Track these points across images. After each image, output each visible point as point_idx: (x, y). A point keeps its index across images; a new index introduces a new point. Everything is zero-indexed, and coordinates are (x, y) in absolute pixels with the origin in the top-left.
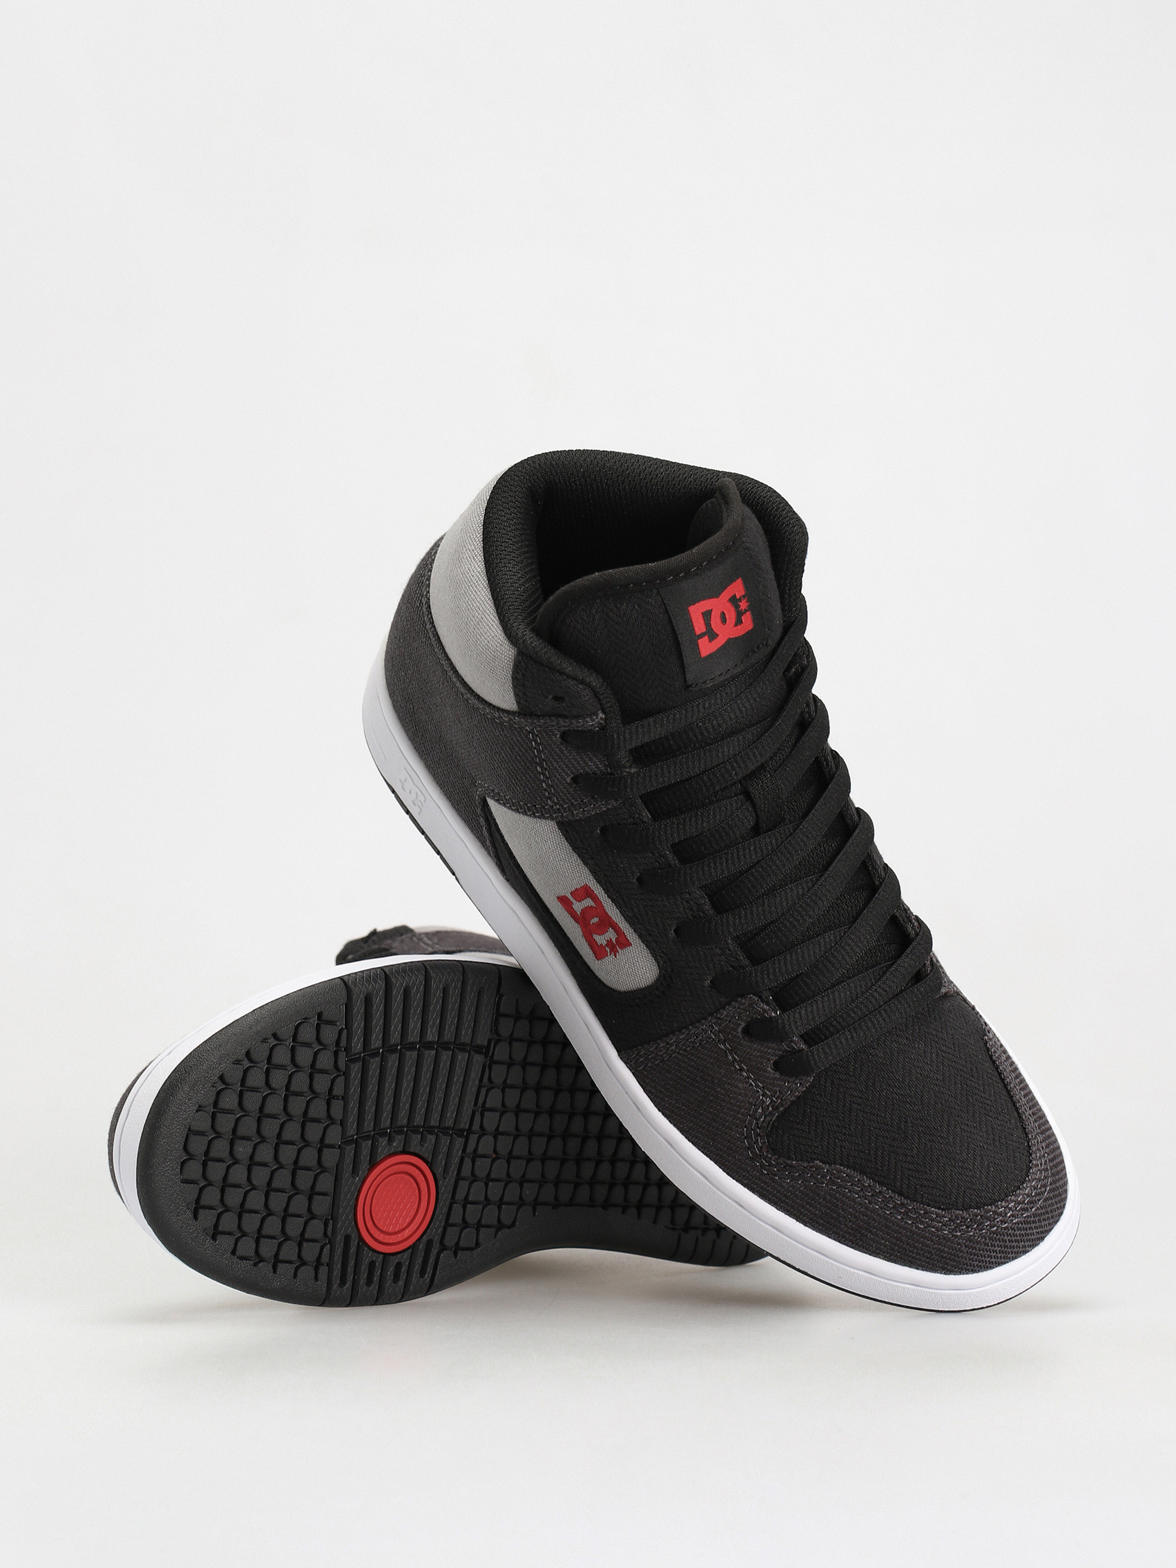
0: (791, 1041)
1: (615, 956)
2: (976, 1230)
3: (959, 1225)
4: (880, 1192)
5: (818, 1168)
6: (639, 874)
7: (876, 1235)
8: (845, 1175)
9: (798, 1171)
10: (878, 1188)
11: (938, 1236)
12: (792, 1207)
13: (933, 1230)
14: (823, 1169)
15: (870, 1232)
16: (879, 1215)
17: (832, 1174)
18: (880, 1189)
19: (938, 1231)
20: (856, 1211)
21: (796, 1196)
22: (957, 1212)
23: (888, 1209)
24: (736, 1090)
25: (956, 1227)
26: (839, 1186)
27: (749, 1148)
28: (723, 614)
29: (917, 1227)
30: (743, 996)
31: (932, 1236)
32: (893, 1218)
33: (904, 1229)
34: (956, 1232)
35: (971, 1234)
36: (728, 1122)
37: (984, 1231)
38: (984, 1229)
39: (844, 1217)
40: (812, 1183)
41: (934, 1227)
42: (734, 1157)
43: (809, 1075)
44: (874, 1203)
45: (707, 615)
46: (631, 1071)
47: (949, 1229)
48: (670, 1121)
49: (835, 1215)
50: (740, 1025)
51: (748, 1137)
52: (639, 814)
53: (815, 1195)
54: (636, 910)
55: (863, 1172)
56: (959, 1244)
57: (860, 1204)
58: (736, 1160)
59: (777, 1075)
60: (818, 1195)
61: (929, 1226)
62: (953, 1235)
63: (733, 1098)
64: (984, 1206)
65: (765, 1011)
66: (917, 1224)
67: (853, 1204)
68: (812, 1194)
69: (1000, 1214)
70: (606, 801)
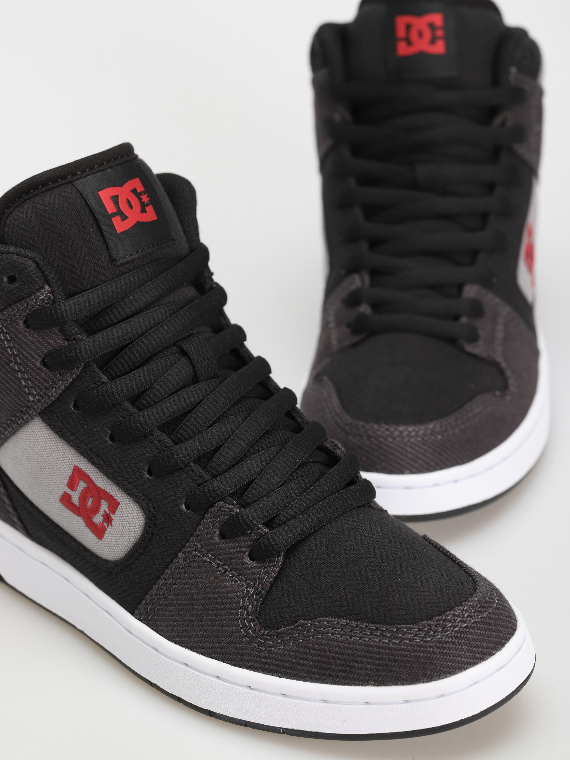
0: (258, 529)
1: (112, 526)
2: (442, 633)
3: (427, 632)
4: (357, 625)
5: (302, 625)
6: (110, 432)
7: (362, 662)
8: (326, 623)
9: (288, 635)
10: (354, 623)
11: (412, 646)
12: (290, 668)
13: (408, 641)
14: (307, 624)
15: (357, 662)
16: (360, 644)
17: (315, 626)
18: (356, 623)
19: (411, 642)
20: (341, 648)
21: (291, 656)
22: (423, 622)
23: (366, 636)
24: (225, 590)
25: (425, 635)
26: (323, 634)
27: (246, 636)
28: (129, 202)
29: (394, 643)
30: (212, 506)
31: (407, 646)
32: (372, 643)
33: (383, 648)
34: (426, 638)
35: (439, 636)
36: (224, 620)
37: (449, 632)
38: (449, 631)
39: (333, 658)
40: (301, 641)
41: (406, 639)
42: (236, 648)
43: (279, 555)
44: (354, 636)
45: (115, 199)
46: (145, 624)
47: (420, 637)
48: (181, 646)
49: (325, 660)
50: (215, 532)
51: (244, 626)
52: (99, 377)
53: (306, 649)
54: (114, 465)
55: (340, 617)
56: (431, 647)
57: (342, 642)
58: (238, 650)
59: (254, 564)
60: (308, 648)
61: (403, 639)
62: (425, 641)
63: (224, 598)
64: (444, 613)
65: (231, 510)
66: (392, 641)
67: (337, 643)
68: (303, 649)
69: (458, 616)
70: (71, 373)
